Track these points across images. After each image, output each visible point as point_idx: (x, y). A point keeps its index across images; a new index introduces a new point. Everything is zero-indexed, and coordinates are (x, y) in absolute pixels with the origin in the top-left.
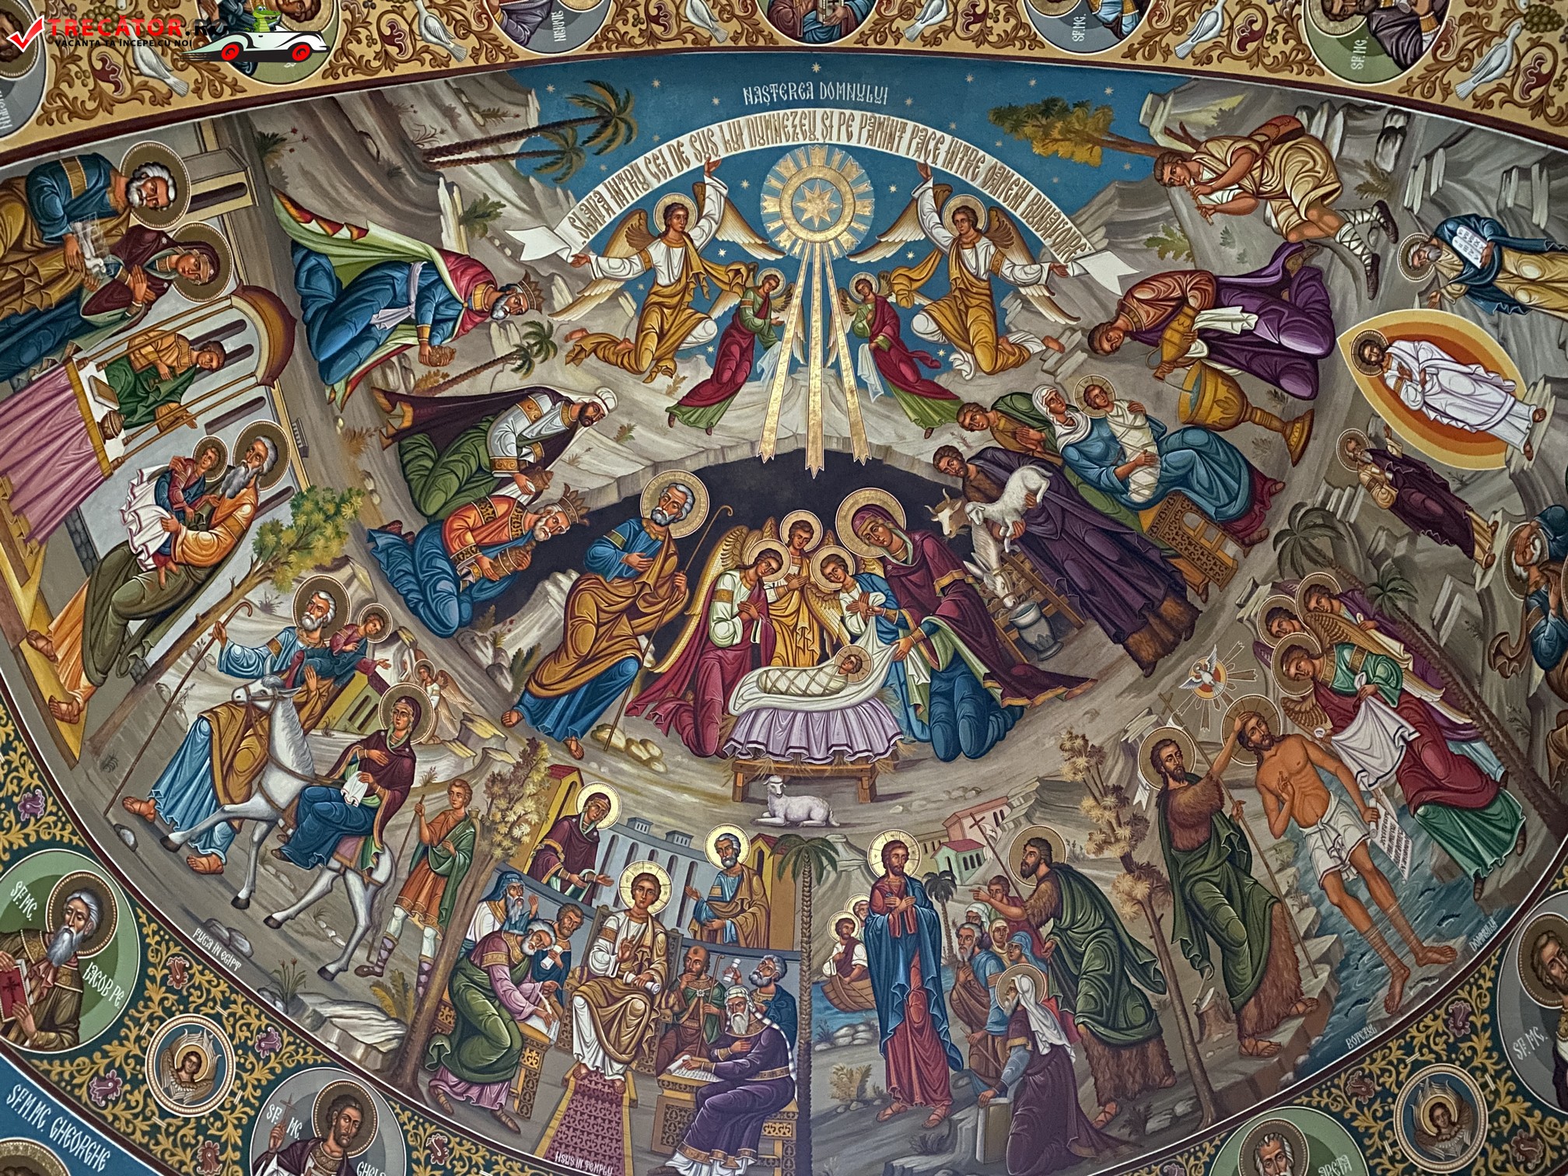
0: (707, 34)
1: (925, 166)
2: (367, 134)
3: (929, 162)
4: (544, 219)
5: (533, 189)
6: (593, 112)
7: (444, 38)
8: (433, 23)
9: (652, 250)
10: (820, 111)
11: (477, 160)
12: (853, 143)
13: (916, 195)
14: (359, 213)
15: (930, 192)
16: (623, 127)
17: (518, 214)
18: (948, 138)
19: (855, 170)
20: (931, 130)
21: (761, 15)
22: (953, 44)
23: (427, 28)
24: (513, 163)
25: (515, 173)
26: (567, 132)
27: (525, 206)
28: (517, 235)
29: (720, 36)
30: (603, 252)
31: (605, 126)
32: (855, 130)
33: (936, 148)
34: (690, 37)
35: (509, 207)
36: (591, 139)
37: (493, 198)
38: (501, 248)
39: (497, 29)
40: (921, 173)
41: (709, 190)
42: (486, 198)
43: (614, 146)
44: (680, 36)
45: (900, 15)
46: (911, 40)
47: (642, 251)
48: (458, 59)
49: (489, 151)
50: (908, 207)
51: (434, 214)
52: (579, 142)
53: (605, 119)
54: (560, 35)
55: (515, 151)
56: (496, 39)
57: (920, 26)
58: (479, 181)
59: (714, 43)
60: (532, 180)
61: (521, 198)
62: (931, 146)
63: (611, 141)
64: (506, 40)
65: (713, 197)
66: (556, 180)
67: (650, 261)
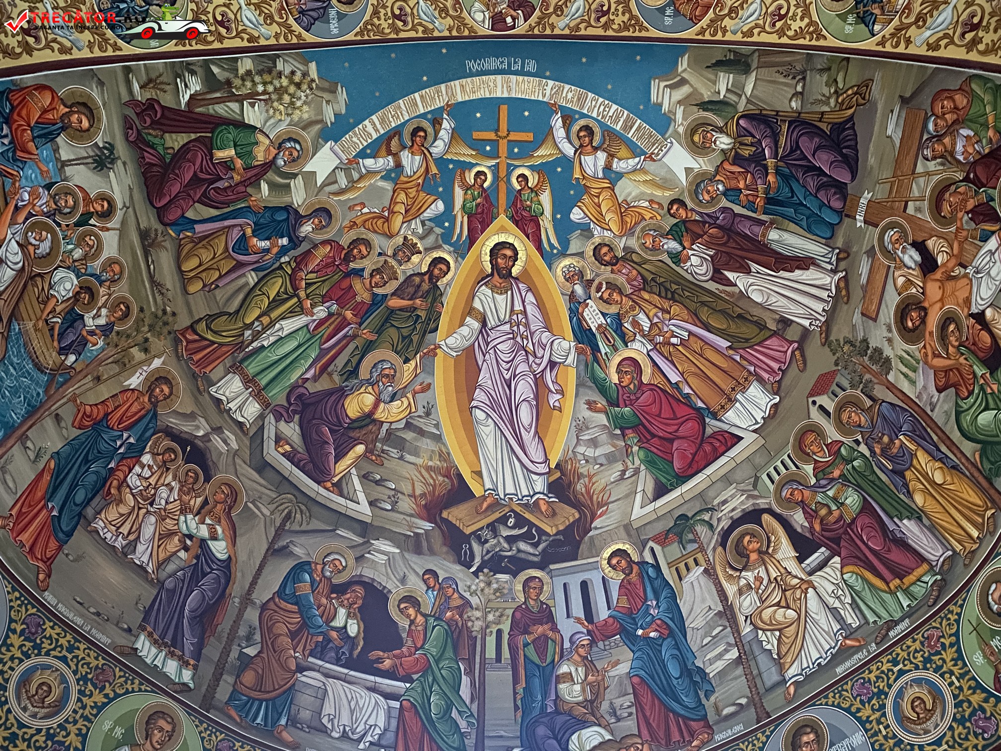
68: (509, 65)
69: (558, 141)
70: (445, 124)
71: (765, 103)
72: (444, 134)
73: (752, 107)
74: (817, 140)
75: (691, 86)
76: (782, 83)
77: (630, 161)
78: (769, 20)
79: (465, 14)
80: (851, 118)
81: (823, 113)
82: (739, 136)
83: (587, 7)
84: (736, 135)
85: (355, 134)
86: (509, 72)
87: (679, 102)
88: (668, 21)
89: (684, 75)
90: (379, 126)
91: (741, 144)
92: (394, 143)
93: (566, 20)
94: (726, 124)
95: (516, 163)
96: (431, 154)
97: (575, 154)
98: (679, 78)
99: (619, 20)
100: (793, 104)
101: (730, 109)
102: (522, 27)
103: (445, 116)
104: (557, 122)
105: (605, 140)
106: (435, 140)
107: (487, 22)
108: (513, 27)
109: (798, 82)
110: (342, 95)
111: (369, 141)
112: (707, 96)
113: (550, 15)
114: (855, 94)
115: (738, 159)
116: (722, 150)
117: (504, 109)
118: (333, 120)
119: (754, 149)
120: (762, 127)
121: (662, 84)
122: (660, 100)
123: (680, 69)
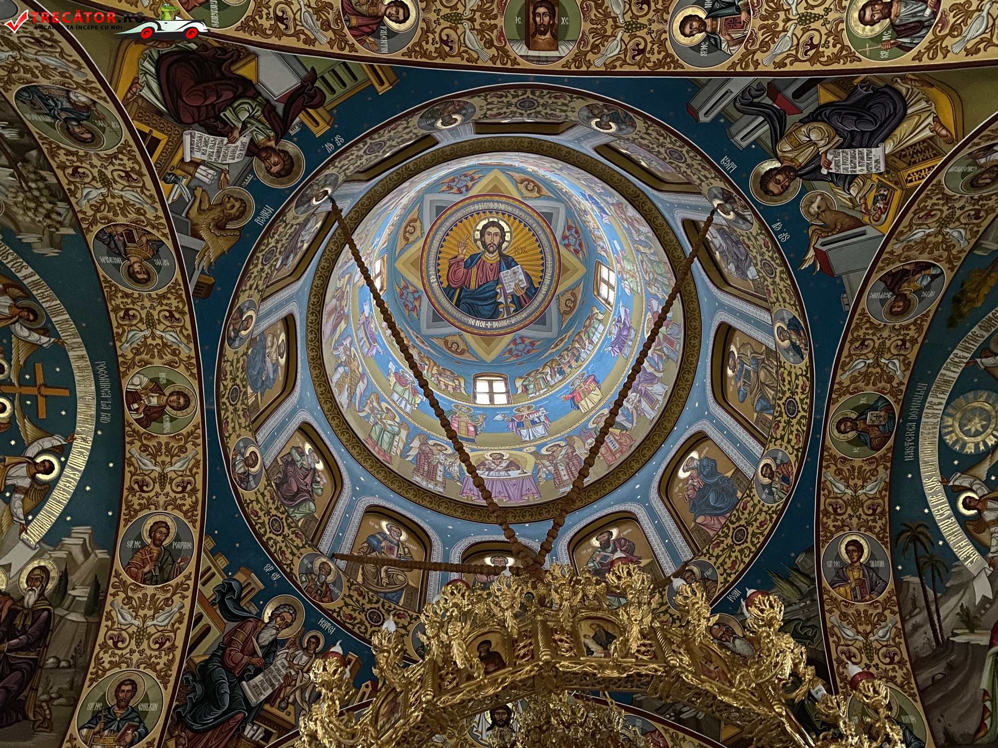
0: (883, 483)
1: (967, 363)
2: (933, 677)
3: (965, 361)
4: (968, 582)
5: (952, 586)
6: (911, 545)
7: (887, 629)
8: (881, 633)
9: (987, 520)
10: (923, 420)
11: (939, 616)
12: (944, 402)
13: (983, 367)
14: (976, 693)
15: (983, 360)
16: (920, 529)
17: (967, 597)
18: (956, 351)
19: (961, 400)
20: (948, 360)
21: (877, 455)
22: (912, 356)
23: (884, 637)
24: (939, 595)
25: (944, 594)
26: (922, 560)
27: (961, 592)
28: (978, 599)
29: (884, 476)
30: (988, 549)
31: (919, 539)
32: (936, 401)
33: (960, 357)
34: (884, 493)
35: (963, 601)
36: (925, 548)
37: (958, 610)
38: (986, 609)
39: (880, 598)
40: (971, 365)
41: (957, 483)
42: (958, 614)
43: (929, 535)
44: (883, 498)
45: (890, 383)
46: (904, 376)
47: (988, 525)
48: (897, 623)
49: (933, 608)
50: (989, 372)
51: (970, 647)
52: (927, 555)
53: (915, 539)
54: (881, 564)
55: (932, 592)
56: (885, 600)
57: (899, 373)
58: (949, 617)
59: (888, 480)
60: (948, 585)
61: (958, 593)
62: (957, 360)
63: (927, 537)
64: (885, 594)
65: (961, 481)
66: (947, 572)
67: (992, 521)
68: (105, 399)
69: (40, 441)
70: (44, 339)
71: (59, 633)
72: (35, 337)
73: (57, 620)
74: (16, 687)
75: (82, 563)
76: (70, 648)
77: (21, 510)
78: (116, 633)
79: (137, 369)
80: (26, 717)
81: (37, 690)
82: (33, 612)
83: (147, 473)
84: (35, 609)
85: (16, 259)
86: (99, 399)
87: (70, 553)
88: (130, 544)
89: (92, 556)
90: (30, 280)
91: (26, 616)
92: (17, 292)
93: (137, 455)
94: (46, 599)
95: (16, 402)
96: (14, 323)
97: (29, 458)
98: (90, 551)
99: (135, 501)
100: (51, 660)
101: (58, 601)
102: (130, 417)
103: (52, 340)
104: (57, 441)
105: (41, 485)
106: (29, 329)
107: (132, 387)
108: (130, 409)
109: (69, 662)
110: (52, 252)
111: (13, 270)
112: (73, 578)
113: (141, 441)
114: (45, 718)
115: (13, 613)
116: (24, 598)
117: (66, 393)
118: (24, 241)
119: (19, 628)
120: (38, 633)
121: (87, 537)
122: (73, 535)
123: (97, 551)
